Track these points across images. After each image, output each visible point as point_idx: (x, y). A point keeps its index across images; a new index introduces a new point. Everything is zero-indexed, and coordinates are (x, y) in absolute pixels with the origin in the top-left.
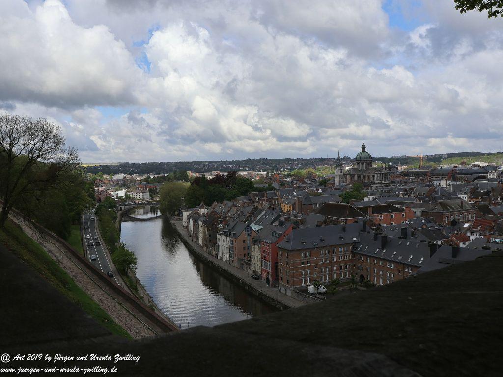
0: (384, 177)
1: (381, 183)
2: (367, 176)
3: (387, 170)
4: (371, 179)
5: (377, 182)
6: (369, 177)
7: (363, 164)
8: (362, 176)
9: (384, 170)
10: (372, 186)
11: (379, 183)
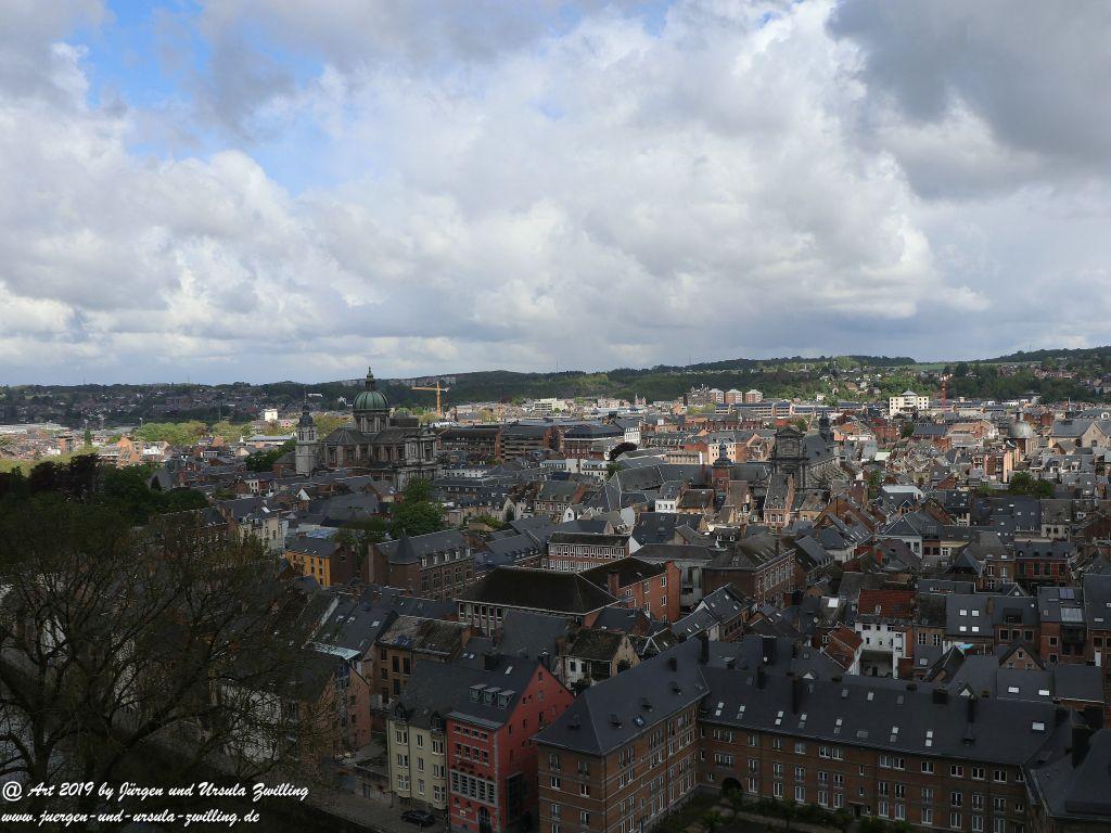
0: (427, 451)
1: (419, 465)
2: (383, 448)
3: (432, 434)
4: (395, 456)
5: (409, 462)
6: (388, 450)
7: (370, 421)
8: (370, 448)
9: (426, 434)
10: (400, 473)
11: (414, 465)
